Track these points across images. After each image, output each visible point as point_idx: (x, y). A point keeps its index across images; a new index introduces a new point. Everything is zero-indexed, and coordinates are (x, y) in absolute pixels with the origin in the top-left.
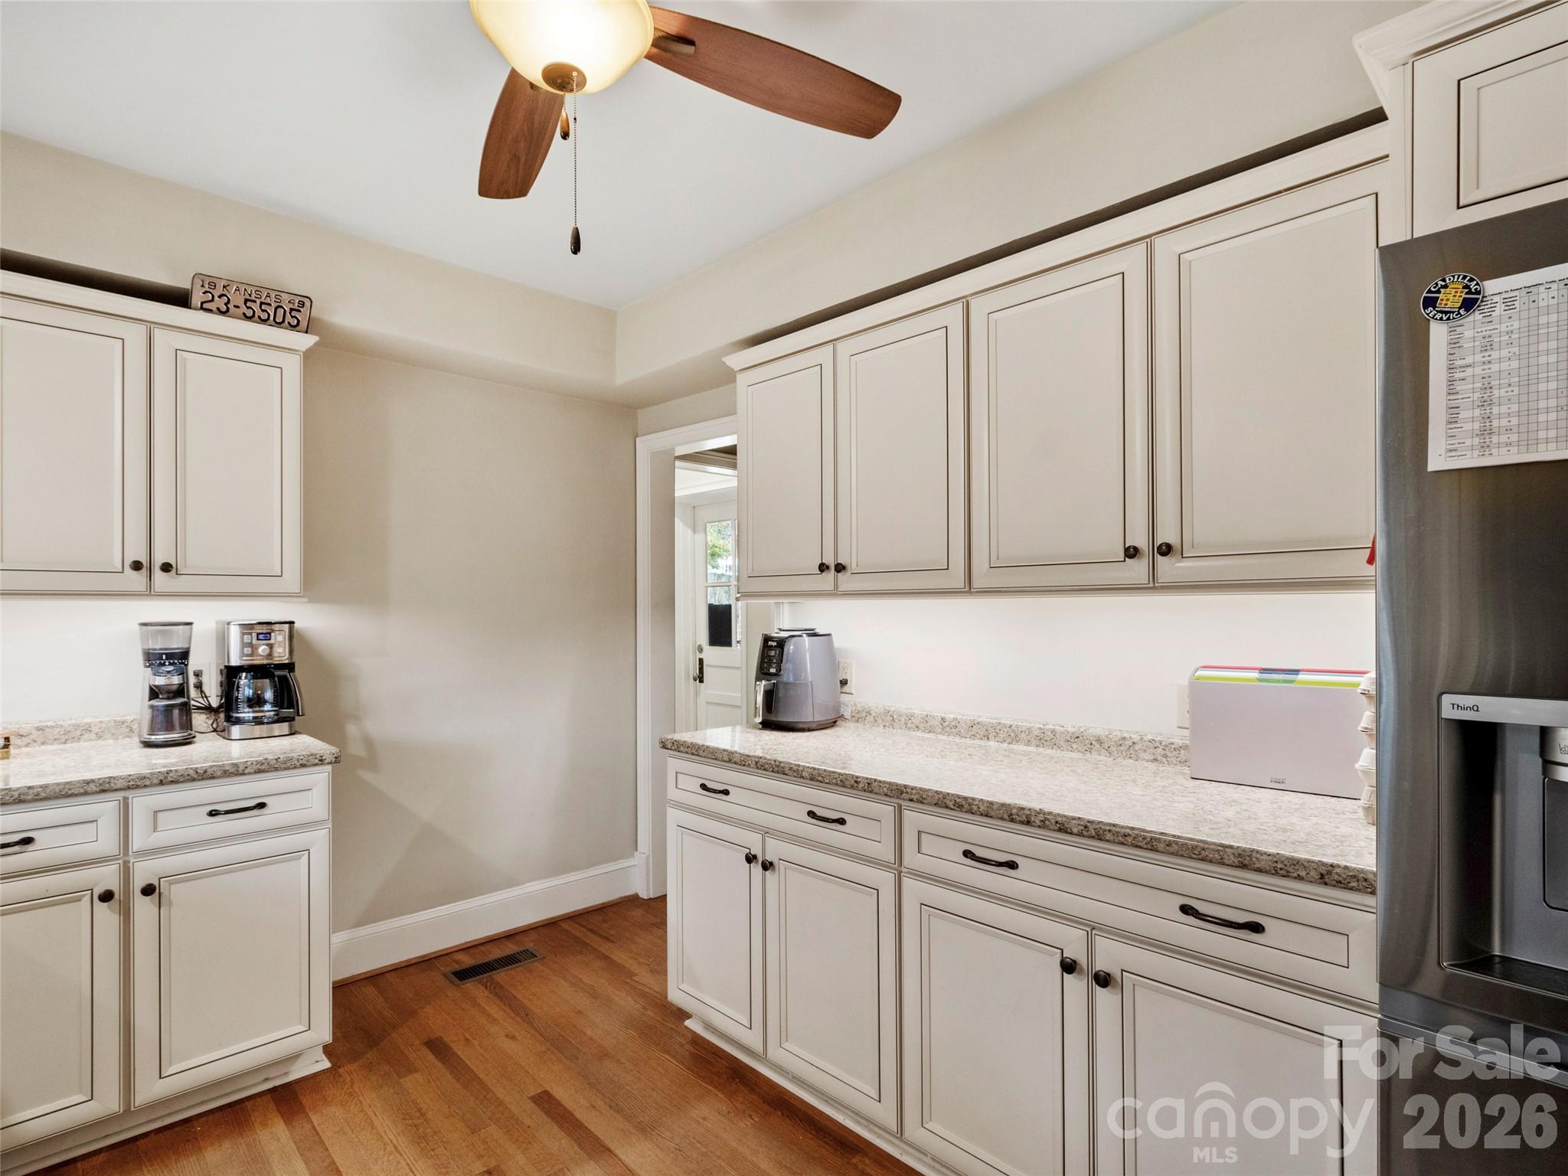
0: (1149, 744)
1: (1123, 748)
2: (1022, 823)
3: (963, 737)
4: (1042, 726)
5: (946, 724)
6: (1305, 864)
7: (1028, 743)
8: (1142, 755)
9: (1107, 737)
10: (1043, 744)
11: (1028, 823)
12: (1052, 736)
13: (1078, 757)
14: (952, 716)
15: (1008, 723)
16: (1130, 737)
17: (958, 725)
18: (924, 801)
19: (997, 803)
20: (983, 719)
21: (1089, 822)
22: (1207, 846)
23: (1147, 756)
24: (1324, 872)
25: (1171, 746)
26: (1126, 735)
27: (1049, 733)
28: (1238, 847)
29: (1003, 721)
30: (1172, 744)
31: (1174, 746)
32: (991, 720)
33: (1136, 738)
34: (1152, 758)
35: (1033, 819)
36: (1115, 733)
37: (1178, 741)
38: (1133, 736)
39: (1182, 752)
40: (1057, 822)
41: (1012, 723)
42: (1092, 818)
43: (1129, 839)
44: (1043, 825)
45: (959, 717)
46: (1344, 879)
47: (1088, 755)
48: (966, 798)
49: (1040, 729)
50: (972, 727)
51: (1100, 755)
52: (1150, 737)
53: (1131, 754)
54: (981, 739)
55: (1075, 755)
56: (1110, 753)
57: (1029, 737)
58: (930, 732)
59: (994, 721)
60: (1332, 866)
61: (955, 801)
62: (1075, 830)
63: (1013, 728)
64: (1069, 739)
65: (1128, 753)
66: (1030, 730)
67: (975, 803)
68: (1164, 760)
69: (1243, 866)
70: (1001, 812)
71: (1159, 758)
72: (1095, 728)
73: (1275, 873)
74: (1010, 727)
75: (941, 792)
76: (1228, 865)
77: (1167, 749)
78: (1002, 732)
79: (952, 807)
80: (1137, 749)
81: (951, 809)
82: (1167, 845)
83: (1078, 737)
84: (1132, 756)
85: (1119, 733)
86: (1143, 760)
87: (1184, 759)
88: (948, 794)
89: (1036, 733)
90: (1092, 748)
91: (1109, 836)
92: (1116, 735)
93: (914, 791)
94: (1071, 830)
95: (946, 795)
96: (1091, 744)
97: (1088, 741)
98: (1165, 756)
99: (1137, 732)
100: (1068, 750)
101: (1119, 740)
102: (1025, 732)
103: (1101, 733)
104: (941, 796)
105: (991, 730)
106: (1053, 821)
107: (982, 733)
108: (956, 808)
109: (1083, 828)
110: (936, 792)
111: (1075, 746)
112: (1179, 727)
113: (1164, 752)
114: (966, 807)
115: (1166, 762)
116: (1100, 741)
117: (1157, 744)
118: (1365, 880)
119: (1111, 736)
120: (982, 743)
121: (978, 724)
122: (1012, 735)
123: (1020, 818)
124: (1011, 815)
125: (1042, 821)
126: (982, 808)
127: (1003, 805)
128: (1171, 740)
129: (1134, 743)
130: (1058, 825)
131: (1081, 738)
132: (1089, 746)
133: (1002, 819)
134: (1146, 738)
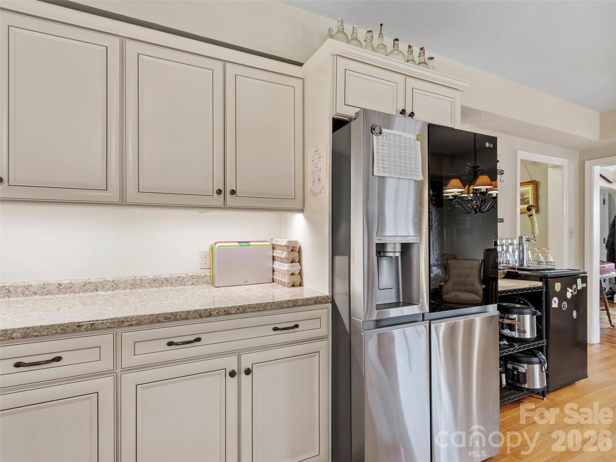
0: (191, 277)
1: (178, 282)
2: (206, 316)
3: (76, 293)
4: (134, 278)
5: (62, 287)
6: (311, 299)
7: (125, 288)
8: (187, 283)
9: (170, 278)
10: (135, 287)
11: (210, 315)
12: (140, 282)
13: (156, 290)
14: (67, 282)
15: (111, 279)
16: (182, 276)
17: (72, 286)
18: (142, 323)
19: (192, 311)
20: (93, 280)
21: (239, 306)
22: (283, 303)
23: (190, 283)
24: (316, 300)
25: (200, 277)
26: (180, 275)
27: (139, 281)
28: (292, 300)
29: (107, 279)
30: (200, 276)
31: (201, 277)
32: (98, 280)
33: (184, 276)
34: (191, 283)
35: (213, 313)
36: (174, 276)
37: (203, 274)
38: (183, 275)
39: (204, 278)
40: (225, 311)
41: (114, 279)
42: (240, 305)
43: (256, 309)
44: (218, 314)
45: (73, 282)
46: (321, 301)
47: (161, 288)
48: (172, 314)
49: (133, 279)
50: (84, 285)
51: (167, 287)
52: (190, 275)
53: (182, 283)
54: (91, 291)
55: (154, 289)
56: (172, 285)
57: (126, 285)
58: (47, 294)
59: (101, 280)
60: (317, 297)
61: (165, 317)
62: (233, 312)
63: (115, 282)
64: (150, 282)
65: (181, 283)
66: (126, 282)
67: (178, 314)
68: (197, 283)
69: (295, 306)
70: (195, 314)
71: (195, 283)
72: (164, 275)
73: (304, 305)
74: (113, 282)
75: (154, 314)
76: (291, 307)
77: (198, 278)
78: (107, 285)
79: (163, 320)
80: (185, 281)
81: (164, 322)
82: (270, 306)
83: (155, 280)
84: (183, 284)
85: (176, 275)
86: (187, 285)
87: (205, 281)
88: (159, 314)
89: (131, 282)
90: (163, 284)
91: (248, 310)
92: (175, 276)
93: (133, 319)
94: (231, 312)
95: (157, 316)
96: (163, 282)
97: (161, 281)
98: (197, 281)
99: (184, 273)
100: (150, 287)
101: (177, 278)
102: (123, 283)
103: (168, 276)
104: (155, 317)
105: (99, 285)
106: (223, 311)
107: (92, 288)
108: (165, 320)
109: (237, 310)
110: (151, 315)
111: (153, 285)
112: (200, 269)
113: (197, 280)
114: (173, 318)
115: (198, 284)
116: (167, 280)
117: (194, 277)
118: (325, 299)
119: (173, 277)
120: (94, 294)
121: (89, 283)
122: (115, 285)
123: (206, 315)
124: (201, 314)
125: (217, 312)
126: (183, 315)
127: (195, 311)
128: (199, 275)
129: (184, 278)
130: (226, 312)
131: (157, 281)
132: (161, 283)
133: (195, 318)
134: (189, 275)
